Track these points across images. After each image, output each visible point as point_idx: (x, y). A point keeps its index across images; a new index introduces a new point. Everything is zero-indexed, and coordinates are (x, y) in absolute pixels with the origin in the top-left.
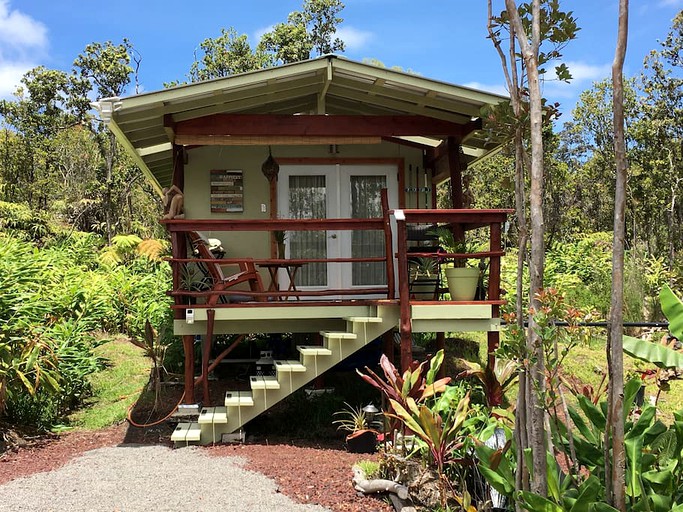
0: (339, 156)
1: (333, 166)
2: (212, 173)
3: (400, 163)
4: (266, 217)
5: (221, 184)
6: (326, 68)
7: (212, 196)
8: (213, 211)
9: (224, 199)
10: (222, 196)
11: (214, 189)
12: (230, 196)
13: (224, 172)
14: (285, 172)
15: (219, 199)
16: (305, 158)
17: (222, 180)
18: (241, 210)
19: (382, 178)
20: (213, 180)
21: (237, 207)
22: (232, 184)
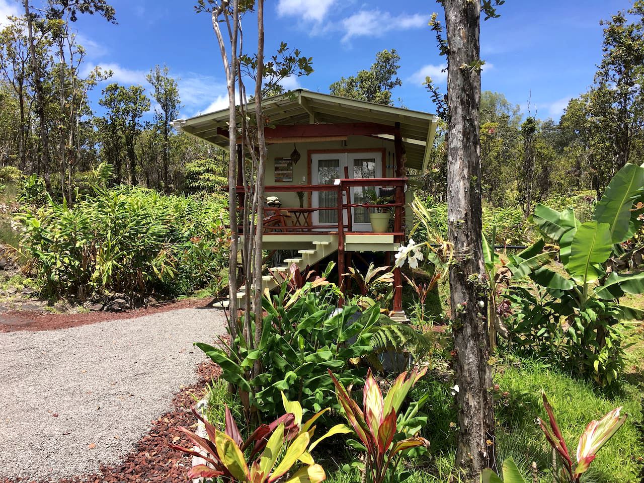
0: (347, 147)
1: (343, 154)
2: (275, 160)
3: (383, 151)
4: (306, 184)
5: (280, 165)
6: (298, 97)
7: (276, 172)
8: (276, 181)
9: (282, 174)
10: (281, 172)
11: (277, 169)
12: (285, 172)
13: (281, 159)
14: (316, 158)
16: (328, 150)
17: (281, 163)
18: (291, 180)
19: (372, 160)
20: (276, 163)
21: (289, 178)
22: (286, 165)
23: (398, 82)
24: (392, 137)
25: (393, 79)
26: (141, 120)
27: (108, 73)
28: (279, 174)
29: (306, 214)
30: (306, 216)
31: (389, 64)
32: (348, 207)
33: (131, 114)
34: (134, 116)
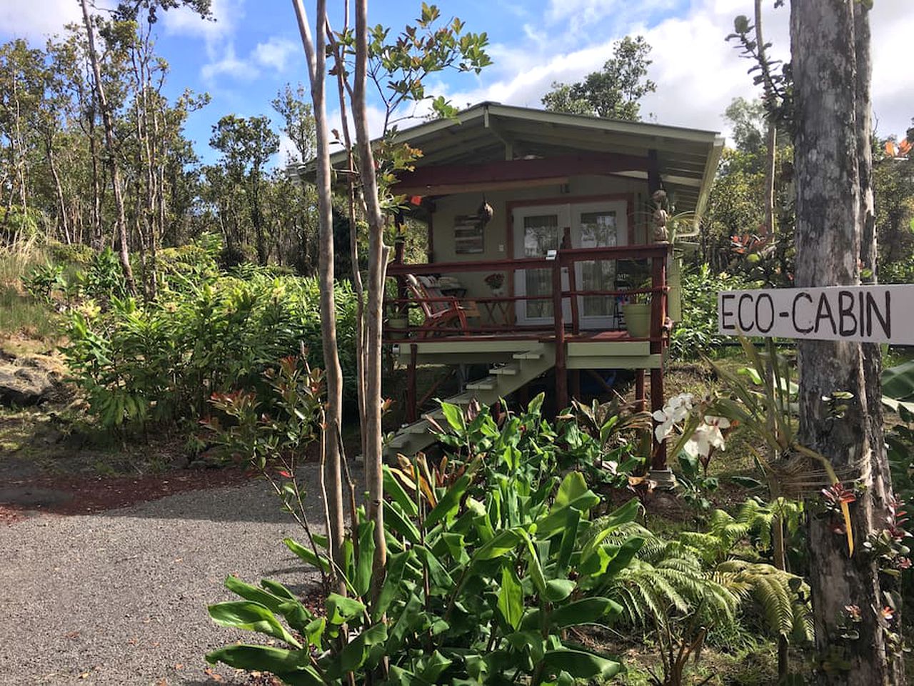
0: (570, 194)
1: (564, 206)
2: (456, 219)
3: (629, 198)
4: (504, 258)
5: (463, 228)
6: (483, 116)
7: (457, 239)
8: (458, 253)
9: (467, 242)
10: (465, 239)
11: (458, 234)
12: (471, 238)
13: (466, 218)
14: (520, 213)
15: (462, 242)
16: (539, 200)
17: (464, 225)
18: (481, 250)
19: (612, 214)
20: (457, 225)
21: (479, 248)
22: (473, 227)
23: (651, 87)
24: (644, 175)
25: (642, 81)
26: (266, 168)
27: (204, 98)
28: (461, 242)
29: (504, 305)
30: (504, 309)
31: (633, 59)
32: (572, 294)
33: (253, 159)
34: (257, 163)
